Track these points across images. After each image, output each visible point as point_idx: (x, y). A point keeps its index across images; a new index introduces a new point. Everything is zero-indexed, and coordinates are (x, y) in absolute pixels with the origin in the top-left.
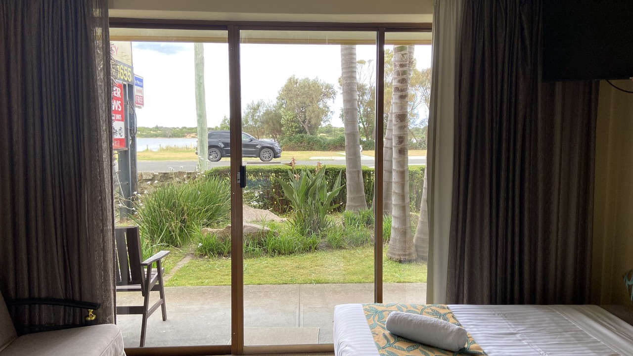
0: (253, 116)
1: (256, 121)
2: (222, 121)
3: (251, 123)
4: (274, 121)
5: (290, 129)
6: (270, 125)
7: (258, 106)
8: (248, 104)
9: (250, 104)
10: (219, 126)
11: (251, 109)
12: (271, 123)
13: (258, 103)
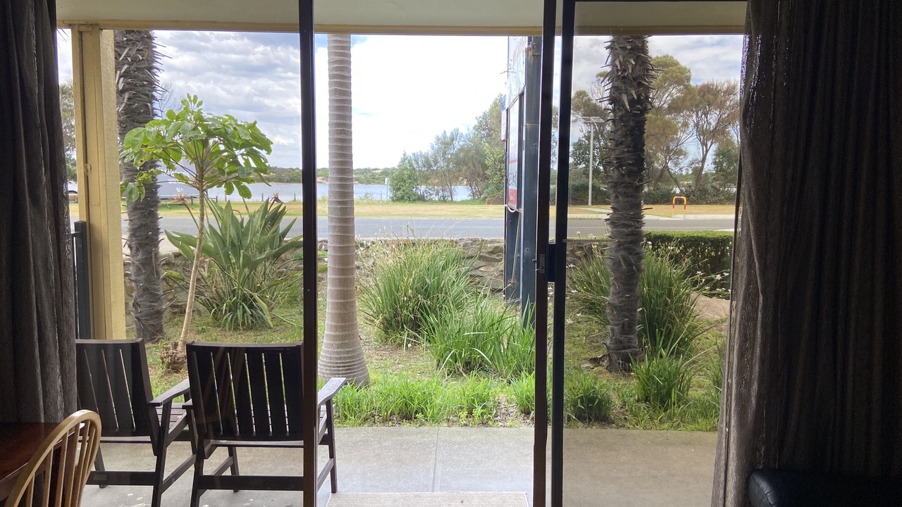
0: (444, 153)
1: (448, 161)
2: (400, 160)
3: (442, 164)
4: (475, 161)
5: (498, 173)
6: (469, 168)
7: (452, 140)
8: (438, 137)
9: (440, 136)
10: (396, 167)
11: (442, 143)
12: (470, 164)
13: (452, 134)
